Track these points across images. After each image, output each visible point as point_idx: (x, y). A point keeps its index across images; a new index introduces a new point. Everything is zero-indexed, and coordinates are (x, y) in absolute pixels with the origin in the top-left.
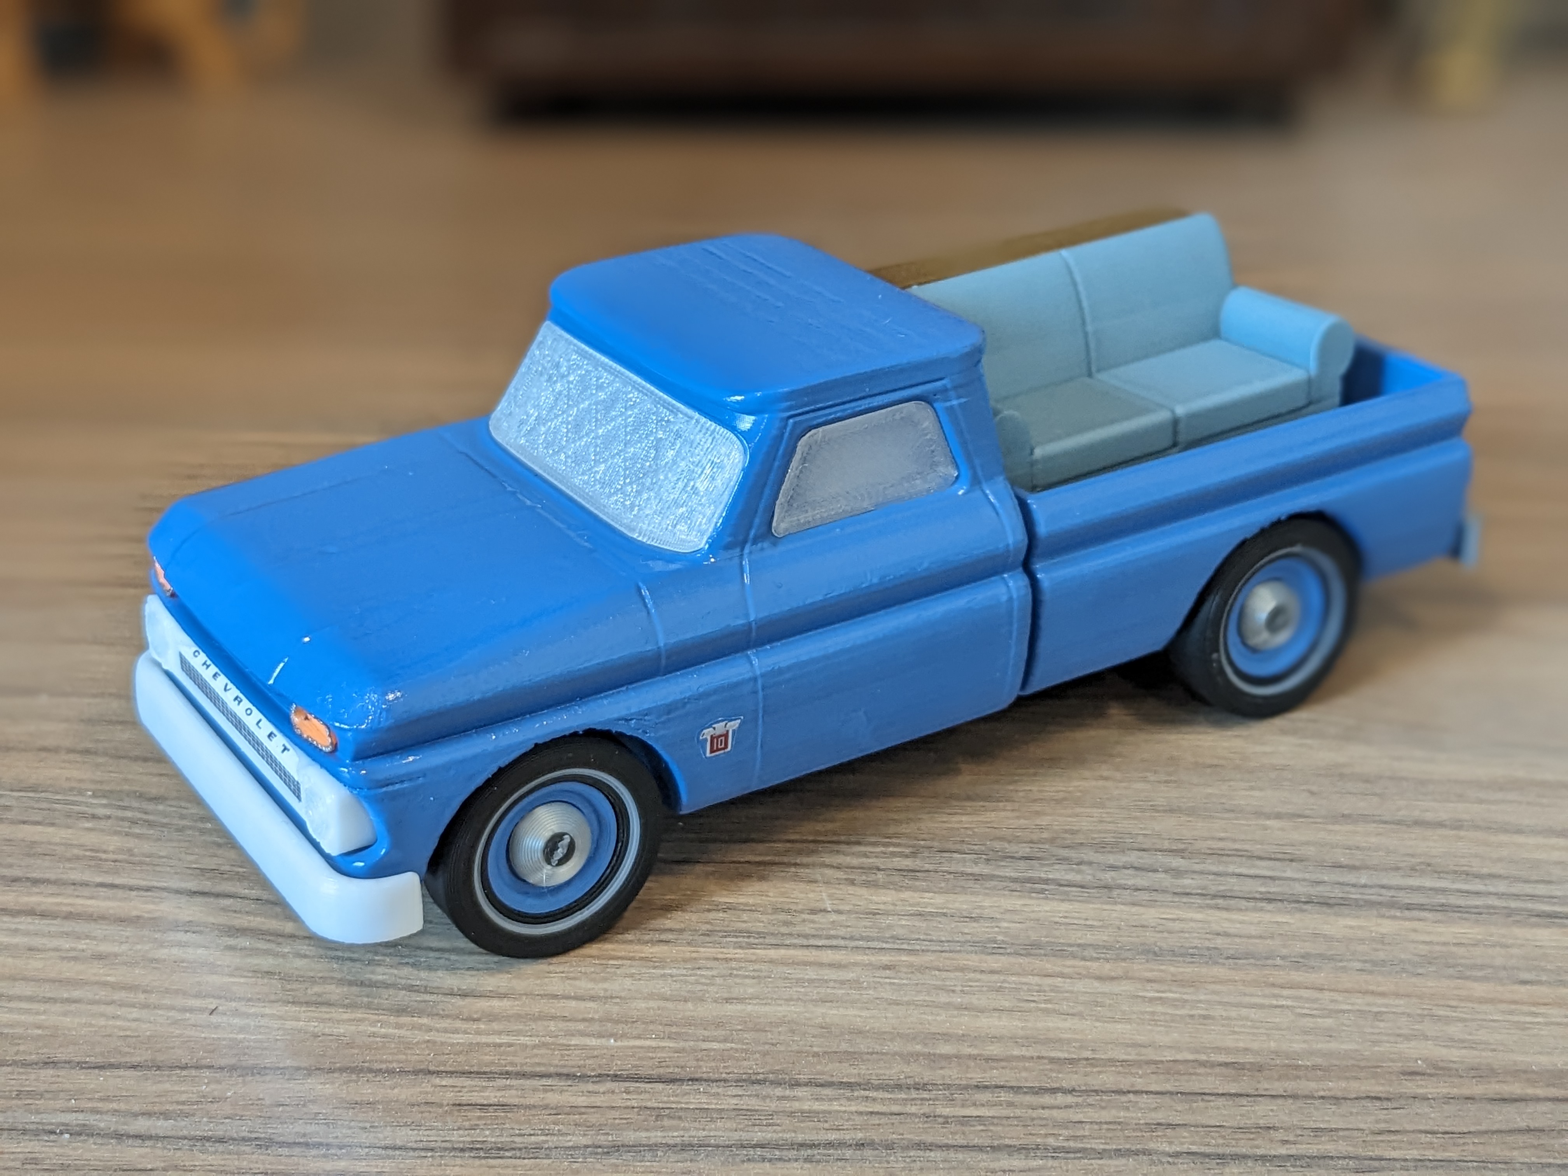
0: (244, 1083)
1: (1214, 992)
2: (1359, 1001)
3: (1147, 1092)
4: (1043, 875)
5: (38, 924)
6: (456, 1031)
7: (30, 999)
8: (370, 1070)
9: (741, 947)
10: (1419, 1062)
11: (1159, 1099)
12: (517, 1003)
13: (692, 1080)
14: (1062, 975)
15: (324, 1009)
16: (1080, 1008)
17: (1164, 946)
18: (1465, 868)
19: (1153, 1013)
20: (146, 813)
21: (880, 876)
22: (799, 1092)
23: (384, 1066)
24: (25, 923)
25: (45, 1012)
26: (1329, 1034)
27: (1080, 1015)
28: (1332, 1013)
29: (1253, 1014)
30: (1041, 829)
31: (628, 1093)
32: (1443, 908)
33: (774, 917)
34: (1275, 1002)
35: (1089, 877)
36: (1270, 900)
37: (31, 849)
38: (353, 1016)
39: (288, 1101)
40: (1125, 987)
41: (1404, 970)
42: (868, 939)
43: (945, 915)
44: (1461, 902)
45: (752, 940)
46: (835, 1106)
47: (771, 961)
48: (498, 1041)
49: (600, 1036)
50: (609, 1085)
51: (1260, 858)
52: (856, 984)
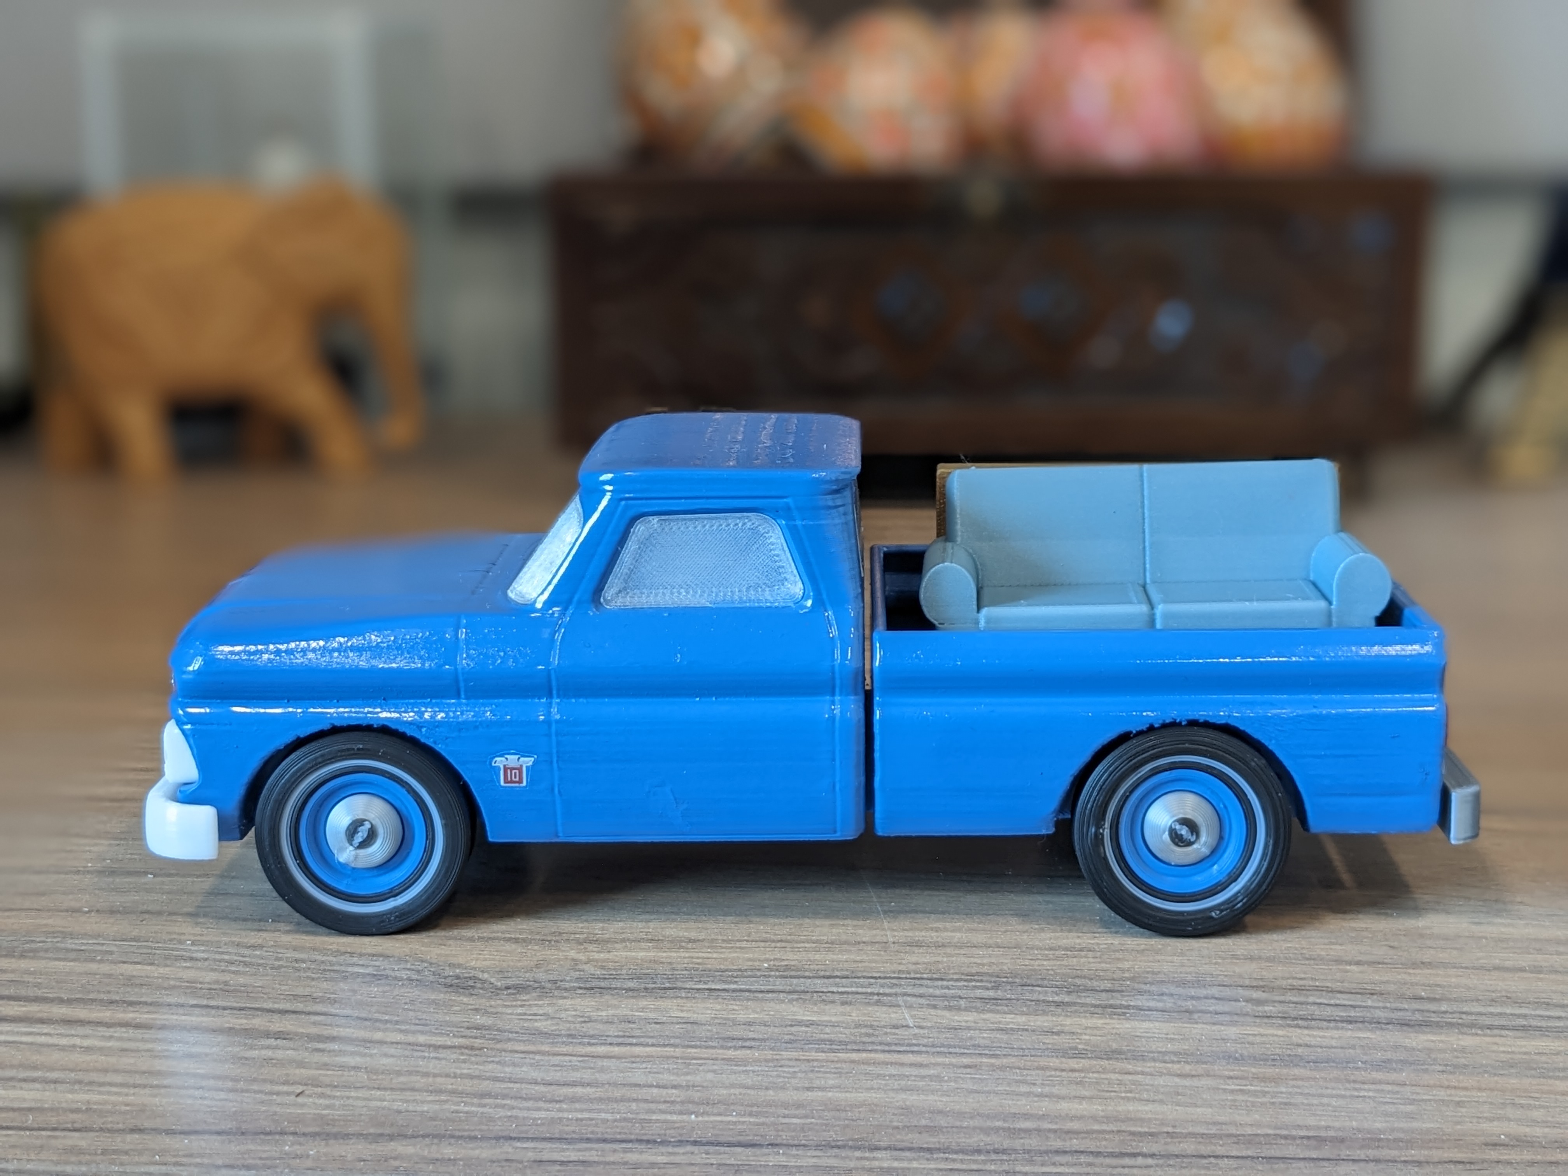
0: (327, 1145)
1: (1293, 1086)
2: (1442, 1093)
3: (1227, 1157)
4: (1124, 1002)
5: (131, 1032)
6: (539, 1109)
7: (122, 1085)
8: (452, 1137)
9: (823, 1052)
10: (1502, 1137)
11: (1240, 1162)
12: (599, 1090)
13: (771, 1145)
14: (1142, 1073)
15: (408, 1093)
16: (1161, 1097)
17: (1245, 1053)
18: (1546, 1000)
19: (1235, 1101)
20: (243, 956)
21: (962, 1003)
22: (879, 1154)
23: (466, 1134)
24: (119, 1032)
25: (134, 1094)
26: (1410, 1116)
27: (1161, 1102)
28: (1412, 1102)
29: (1334, 1102)
30: (1123, 970)
31: (707, 1154)
32: (1524, 1028)
33: (856, 1030)
34: (1356, 1094)
35: (1170, 1005)
36: (1350, 1022)
37: (130, 982)
38: (437, 1098)
39: (369, 1158)
40: (1205, 1082)
41: (1486, 1072)
42: (950, 1046)
43: (1027, 1030)
44: (1543, 1024)
45: (834, 1047)
46: (915, 1164)
47: (853, 1062)
48: (580, 1116)
49: (681, 1113)
50: (689, 1148)
51: (1341, 992)
52: (938, 1078)
